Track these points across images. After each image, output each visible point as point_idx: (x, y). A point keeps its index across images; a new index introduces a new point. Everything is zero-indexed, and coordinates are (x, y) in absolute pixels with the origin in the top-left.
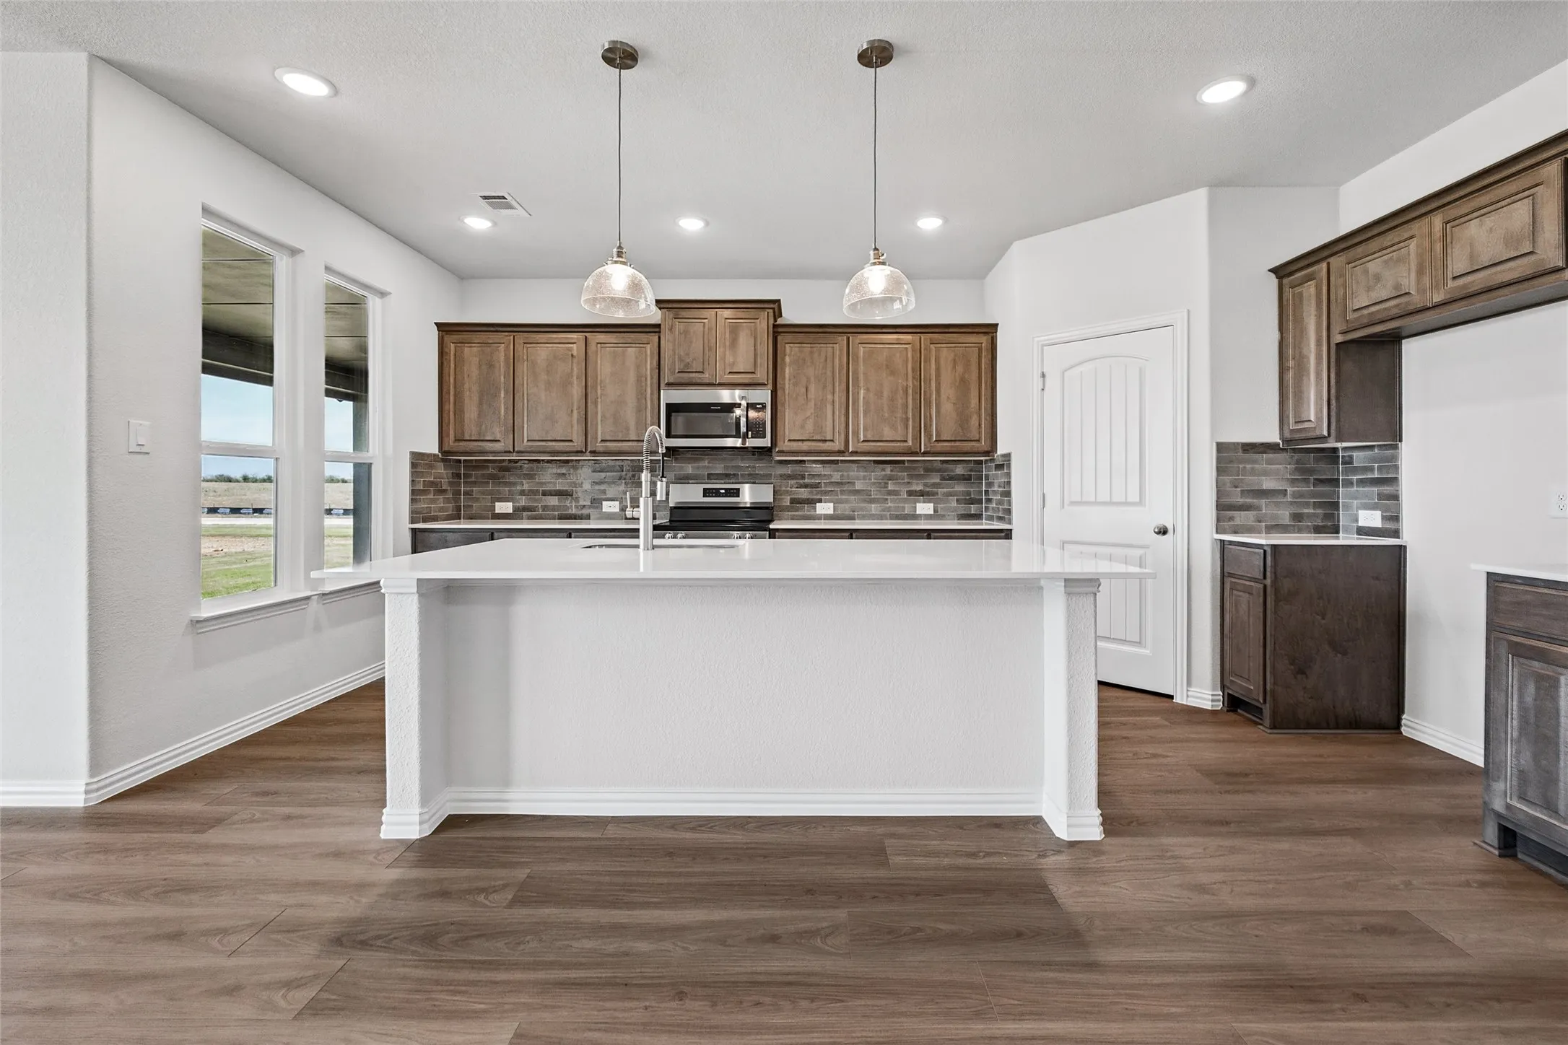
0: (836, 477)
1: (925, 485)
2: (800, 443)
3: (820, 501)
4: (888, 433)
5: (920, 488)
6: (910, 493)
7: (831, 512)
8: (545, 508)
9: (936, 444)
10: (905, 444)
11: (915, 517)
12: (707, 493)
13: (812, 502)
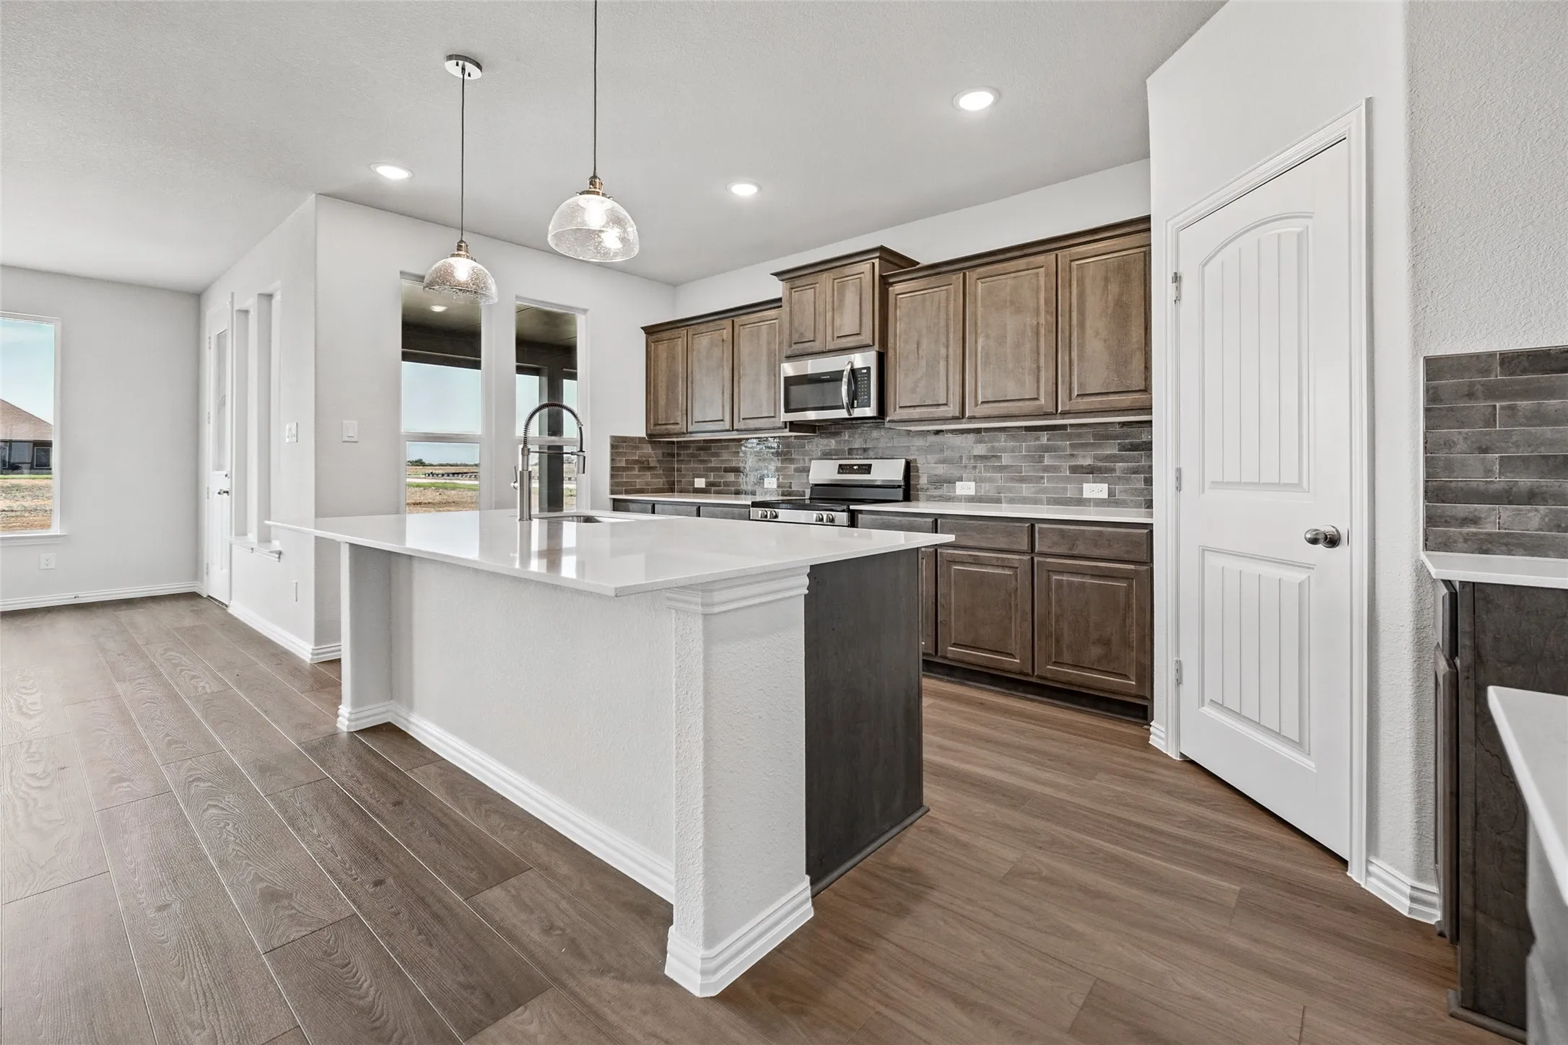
0: (980, 449)
1: (1096, 458)
2: (911, 410)
3: (961, 479)
4: (1012, 391)
5: (1088, 462)
6: (1074, 469)
7: (972, 492)
8: (726, 484)
9: (1080, 400)
10: (1037, 403)
11: (1081, 502)
12: (842, 469)
13: (951, 482)
